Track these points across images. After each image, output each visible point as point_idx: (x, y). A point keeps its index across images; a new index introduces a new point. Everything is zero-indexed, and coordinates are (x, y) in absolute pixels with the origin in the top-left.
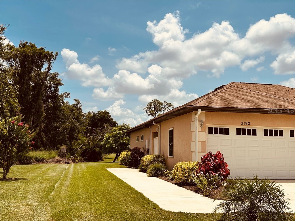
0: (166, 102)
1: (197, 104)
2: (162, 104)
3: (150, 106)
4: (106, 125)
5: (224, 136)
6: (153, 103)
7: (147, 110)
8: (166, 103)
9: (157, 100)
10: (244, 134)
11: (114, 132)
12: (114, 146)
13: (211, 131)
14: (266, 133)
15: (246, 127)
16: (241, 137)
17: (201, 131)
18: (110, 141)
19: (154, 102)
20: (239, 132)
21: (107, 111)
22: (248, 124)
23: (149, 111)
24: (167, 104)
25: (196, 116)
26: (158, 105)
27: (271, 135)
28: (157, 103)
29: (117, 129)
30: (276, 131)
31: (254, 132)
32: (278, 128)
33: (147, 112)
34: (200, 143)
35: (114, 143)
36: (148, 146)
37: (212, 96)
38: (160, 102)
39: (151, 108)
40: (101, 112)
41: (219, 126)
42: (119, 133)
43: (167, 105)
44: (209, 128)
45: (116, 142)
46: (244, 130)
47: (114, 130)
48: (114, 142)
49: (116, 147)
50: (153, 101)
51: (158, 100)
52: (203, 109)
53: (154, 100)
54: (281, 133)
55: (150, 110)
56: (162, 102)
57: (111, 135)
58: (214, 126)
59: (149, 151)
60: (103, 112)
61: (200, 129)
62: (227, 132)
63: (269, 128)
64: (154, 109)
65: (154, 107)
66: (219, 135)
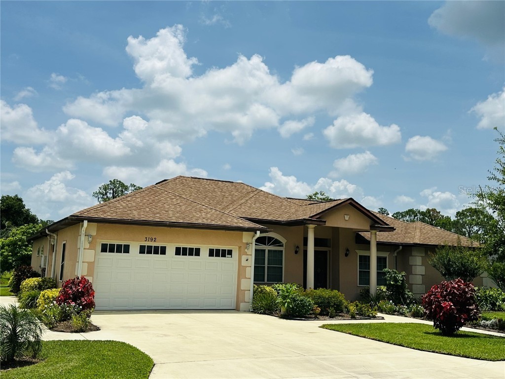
0: (135, 184)
1: (84, 214)
2: (126, 188)
3: (105, 190)
4: (7, 222)
5: (122, 255)
6: (110, 186)
7: (99, 196)
8: (135, 186)
9: (117, 181)
10: (149, 252)
11: (13, 237)
12: (11, 261)
13: (104, 248)
15: (153, 244)
16: (146, 256)
17: (88, 249)
18: (5, 252)
19: (114, 183)
20: (142, 250)
21: (19, 197)
22: (154, 240)
23: (102, 198)
24: (135, 188)
25: (83, 229)
26: (120, 189)
27: (184, 254)
28: (118, 185)
29: (18, 232)
30: (191, 250)
31: (163, 251)
32: (194, 246)
33: (100, 199)
34: (86, 264)
35: (11, 256)
36: (45, 265)
37: (116, 201)
38: (123, 184)
39: (106, 194)
40: (8, 198)
41: (116, 242)
42: (20, 240)
43: (136, 189)
44: (102, 244)
45: (14, 254)
46: (150, 248)
47: (13, 233)
48: (11, 254)
49: (13, 261)
50: (110, 181)
51: (120, 181)
52: (91, 220)
53: (112, 180)
54: (197, 252)
55: (105, 197)
56: (127, 184)
57: (7, 241)
58: (109, 242)
59: (45, 271)
60: (11, 197)
61: (88, 246)
62: (126, 249)
63: (182, 245)
64: (112, 195)
65: (111, 192)
66: (115, 254)
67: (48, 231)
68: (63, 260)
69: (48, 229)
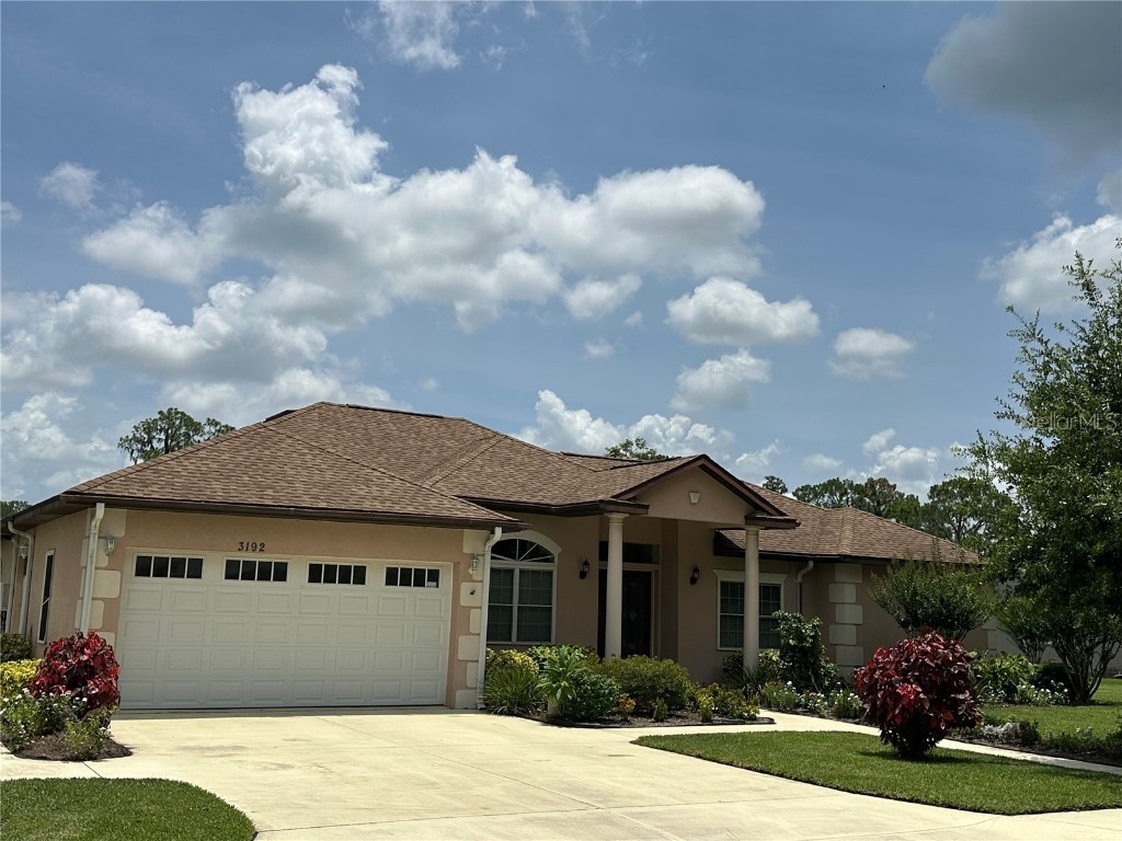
0: (217, 420)
1: (99, 488)
2: (197, 428)
3: (148, 434)
5: (185, 583)
6: (159, 423)
7: (134, 447)
8: (217, 424)
9: (177, 413)
10: (248, 576)
13: (143, 568)
14: (315, 574)
15: (257, 558)
17: (106, 569)
19: (167, 418)
20: (232, 571)
22: (259, 547)
23: (141, 451)
24: (218, 427)
25: (93, 523)
26: (183, 430)
27: (330, 579)
28: (178, 422)
30: (345, 570)
31: (281, 573)
32: (353, 562)
33: (135, 454)
36: (5, 606)
37: (172, 459)
38: (191, 419)
39: (150, 442)
41: (171, 554)
43: (219, 431)
44: (137, 557)
46: (249, 565)
50: (161, 413)
51: (183, 413)
52: (112, 502)
53: (165, 411)
54: (360, 576)
55: (148, 449)
56: (199, 418)
58: (154, 553)
59: (5, 620)
61: (104, 562)
62: (195, 569)
63: (324, 560)
64: (163, 444)
65: (163, 436)
66: (168, 580)
67: (14, 527)
68: (47, 594)
69: (13, 521)
